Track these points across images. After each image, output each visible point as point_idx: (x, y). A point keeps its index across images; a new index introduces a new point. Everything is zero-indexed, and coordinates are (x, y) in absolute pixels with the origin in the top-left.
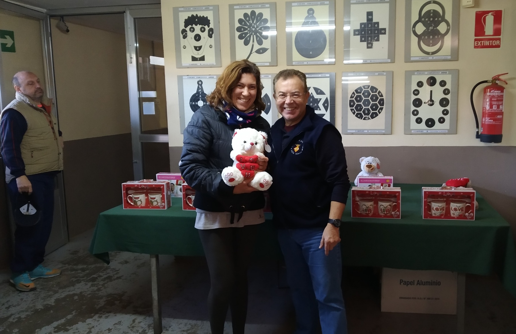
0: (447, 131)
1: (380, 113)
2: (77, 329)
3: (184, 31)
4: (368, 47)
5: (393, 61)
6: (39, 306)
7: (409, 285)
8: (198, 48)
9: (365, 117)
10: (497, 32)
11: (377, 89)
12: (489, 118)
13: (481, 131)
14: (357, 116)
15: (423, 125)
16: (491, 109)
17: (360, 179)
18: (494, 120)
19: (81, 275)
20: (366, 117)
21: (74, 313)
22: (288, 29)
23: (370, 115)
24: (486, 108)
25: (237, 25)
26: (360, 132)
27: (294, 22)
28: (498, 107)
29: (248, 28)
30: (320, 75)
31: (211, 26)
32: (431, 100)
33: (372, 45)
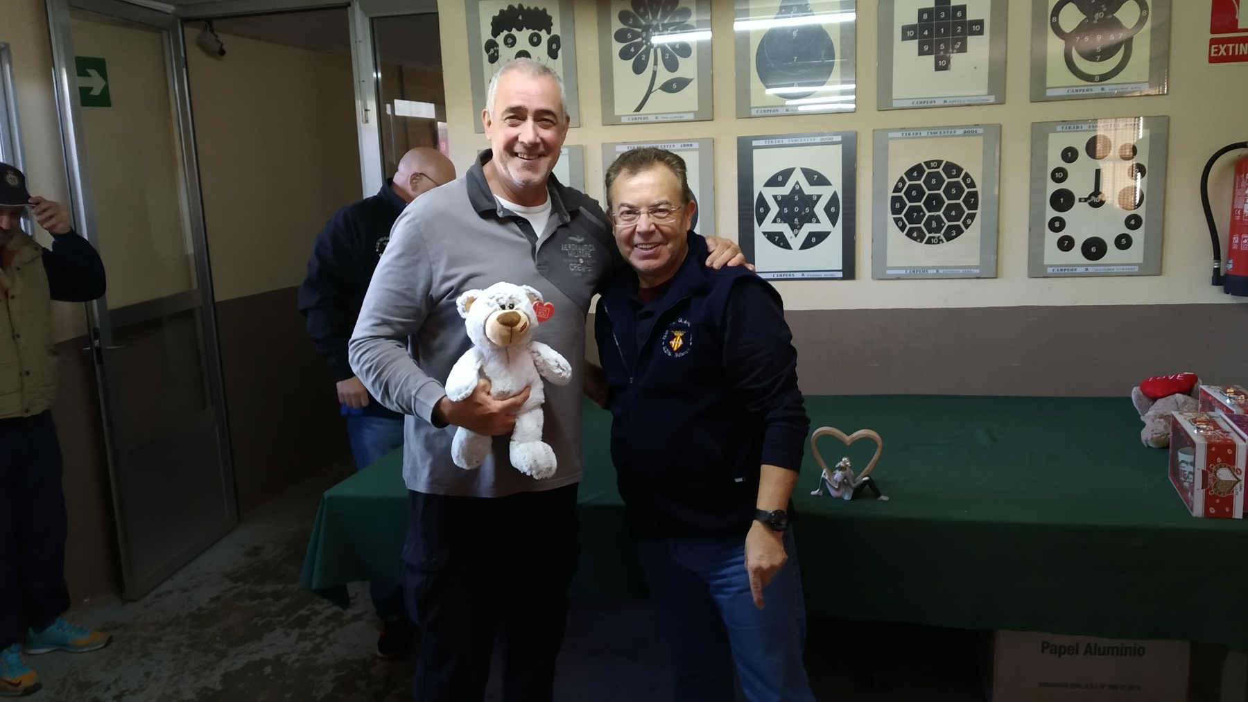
0: (1136, 269)
1: (967, 226)
3: (491, 45)
4: (938, 68)
5: (1001, 101)
9: (930, 238)
11: (960, 170)
13: (1226, 266)
14: (909, 235)
15: (1076, 254)
20: (934, 238)
22: (740, 26)
23: (943, 231)
24: (1242, 211)
25: (617, 25)
26: (917, 274)
27: (753, 8)
29: (642, 32)
30: (819, 140)
31: (555, 30)
32: (1097, 193)
33: (948, 62)
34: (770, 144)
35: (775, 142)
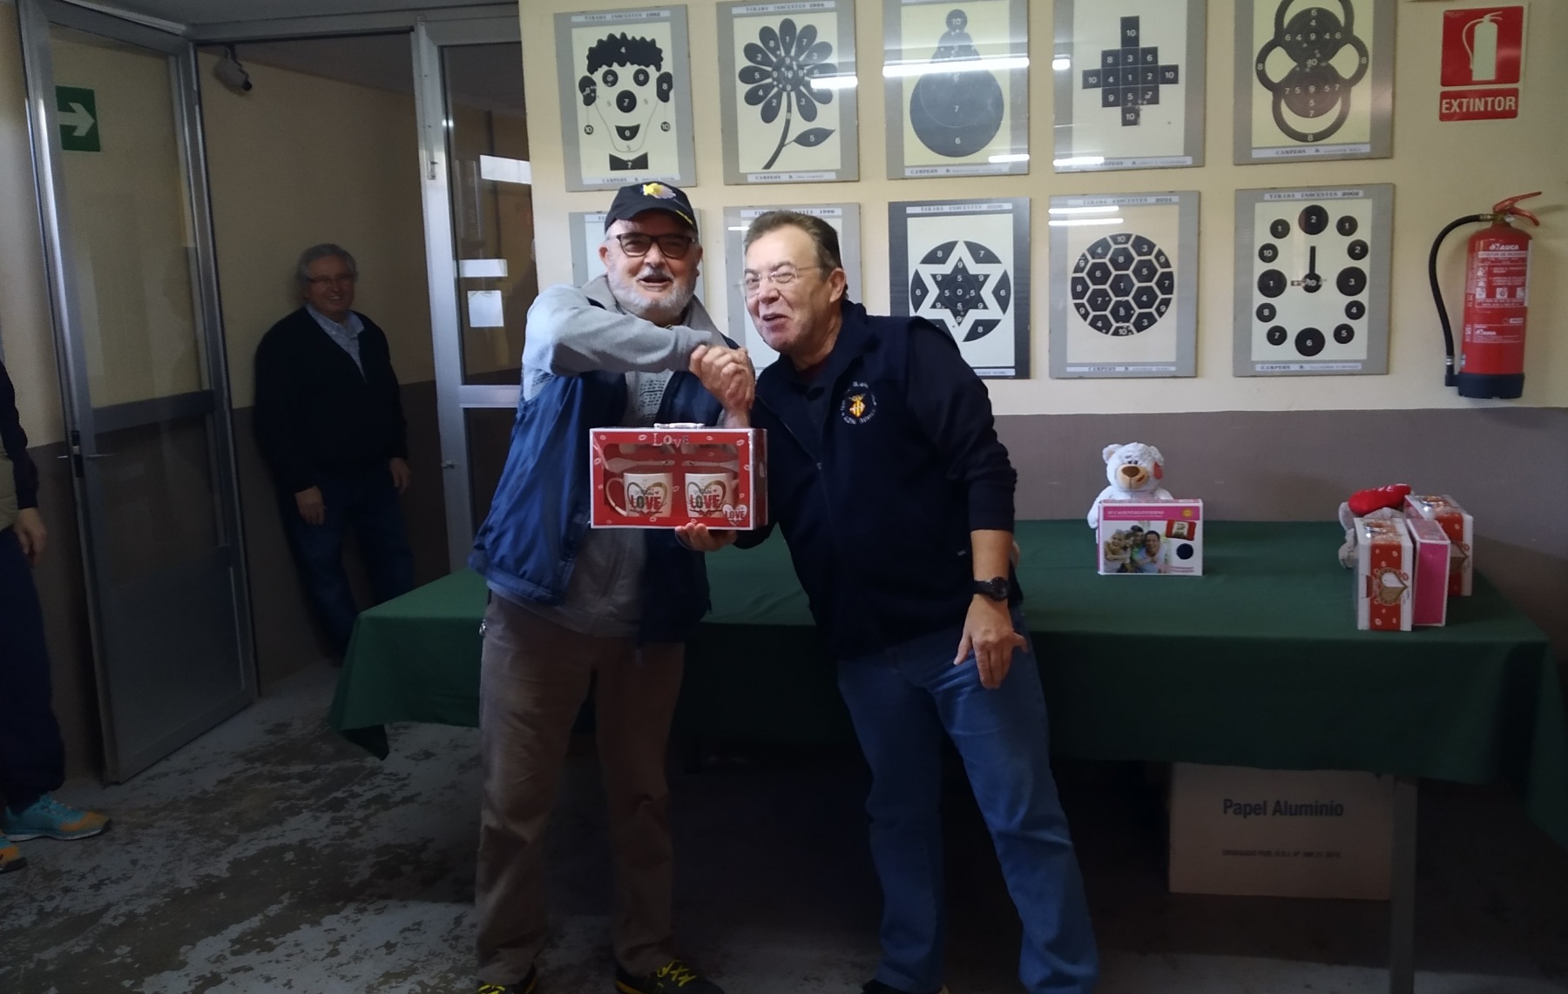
0: (1359, 366)
1: (1161, 314)
2: (297, 945)
3: (587, 83)
4: (1126, 123)
5: (1200, 163)
6: (187, 882)
7: (1249, 814)
8: (627, 133)
9: (1118, 328)
10: (1509, 70)
11: (1151, 246)
12: (1484, 326)
13: (1460, 363)
14: (1093, 324)
15: (1289, 349)
16: (1490, 300)
17: (1106, 509)
18: (1500, 332)
19: (300, 792)
20: (1122, 328)
21: (285, 899)
22: (890, 71)
23: (1133, 320)
24: (1474, 295)
25: (742, 62)
26: (1102, 373)
27: (906, 50)
28: (1512, 293)
29: (774, 70)
30: (984, 207)
31: (667, 66)
32: (1312, 275)
33: (1138, 115)
34: (928, 211)
35: (933, 209)
